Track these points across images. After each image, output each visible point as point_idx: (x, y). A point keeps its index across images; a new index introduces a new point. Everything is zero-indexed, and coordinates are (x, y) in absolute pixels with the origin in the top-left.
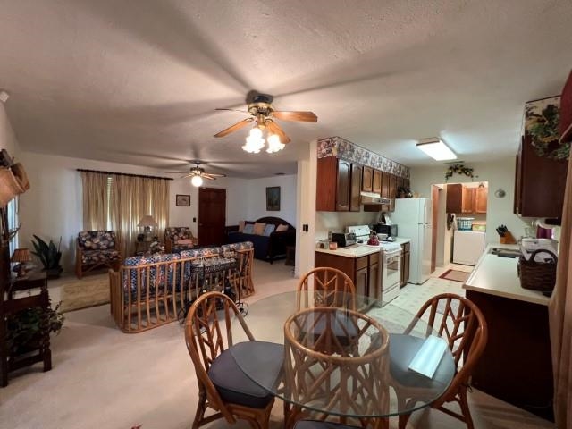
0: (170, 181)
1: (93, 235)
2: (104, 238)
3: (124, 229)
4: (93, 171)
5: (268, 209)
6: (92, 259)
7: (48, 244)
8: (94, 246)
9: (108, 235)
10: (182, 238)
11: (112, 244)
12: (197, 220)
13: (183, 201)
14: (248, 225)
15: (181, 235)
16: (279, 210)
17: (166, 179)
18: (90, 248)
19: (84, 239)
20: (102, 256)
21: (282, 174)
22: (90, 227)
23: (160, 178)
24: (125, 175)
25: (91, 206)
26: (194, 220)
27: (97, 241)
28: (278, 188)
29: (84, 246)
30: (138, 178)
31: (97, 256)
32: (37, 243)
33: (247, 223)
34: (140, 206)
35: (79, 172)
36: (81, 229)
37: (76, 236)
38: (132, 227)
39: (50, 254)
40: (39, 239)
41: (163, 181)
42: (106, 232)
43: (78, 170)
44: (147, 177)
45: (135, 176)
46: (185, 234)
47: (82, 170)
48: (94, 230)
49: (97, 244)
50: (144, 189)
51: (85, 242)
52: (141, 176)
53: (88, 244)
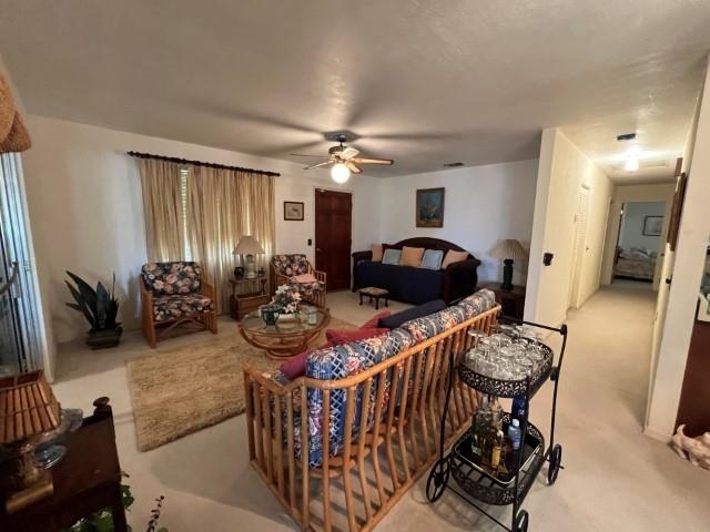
0: (276, 178)
1: (165, 269)
2: (183, 275)
3: (211, 258)
4: (157, 157)
5: (418, 225)
6: (171, 314)
7: (94, 287)
8: (169, 289)
9: (189, 268)
10: (298, 274)
11: (196, 284)
12: (313, 242)
13: (293, 211)
14: (388, 251)
15: (296, 268)
16: (441, 226)
17: (270, 174)
18: (163, 293)
19: (152, 277)
20: (185, 308)
21: (459, 164)
22: (159, 256)
23: (261, 172)
24: (207, 165)
25: (158, 220)
26: (310, 242)
27: (172, 279)
28: (442, 190)
29: (153, 289)
30: (228, 172)
31: (179, 308)
32: (76, 287)
33: (385, 247)
34: (233, 219)
35: (133, 158)
36: (145, 261)
37: (137, 272)
38: (222, 256)
39: (100, 306)
40: (77, 280)
41: (265, 176)
42: (185, 264)
43: (131, 154)
44: (242, 170)
45: (222, 167)
46: (301, 264)
47: (138, 154)
48: (165, 260)
49: (174, 285)
50: (237, 192)
51: (153, 281)
52: (231, 168)
53: (159, 285)
